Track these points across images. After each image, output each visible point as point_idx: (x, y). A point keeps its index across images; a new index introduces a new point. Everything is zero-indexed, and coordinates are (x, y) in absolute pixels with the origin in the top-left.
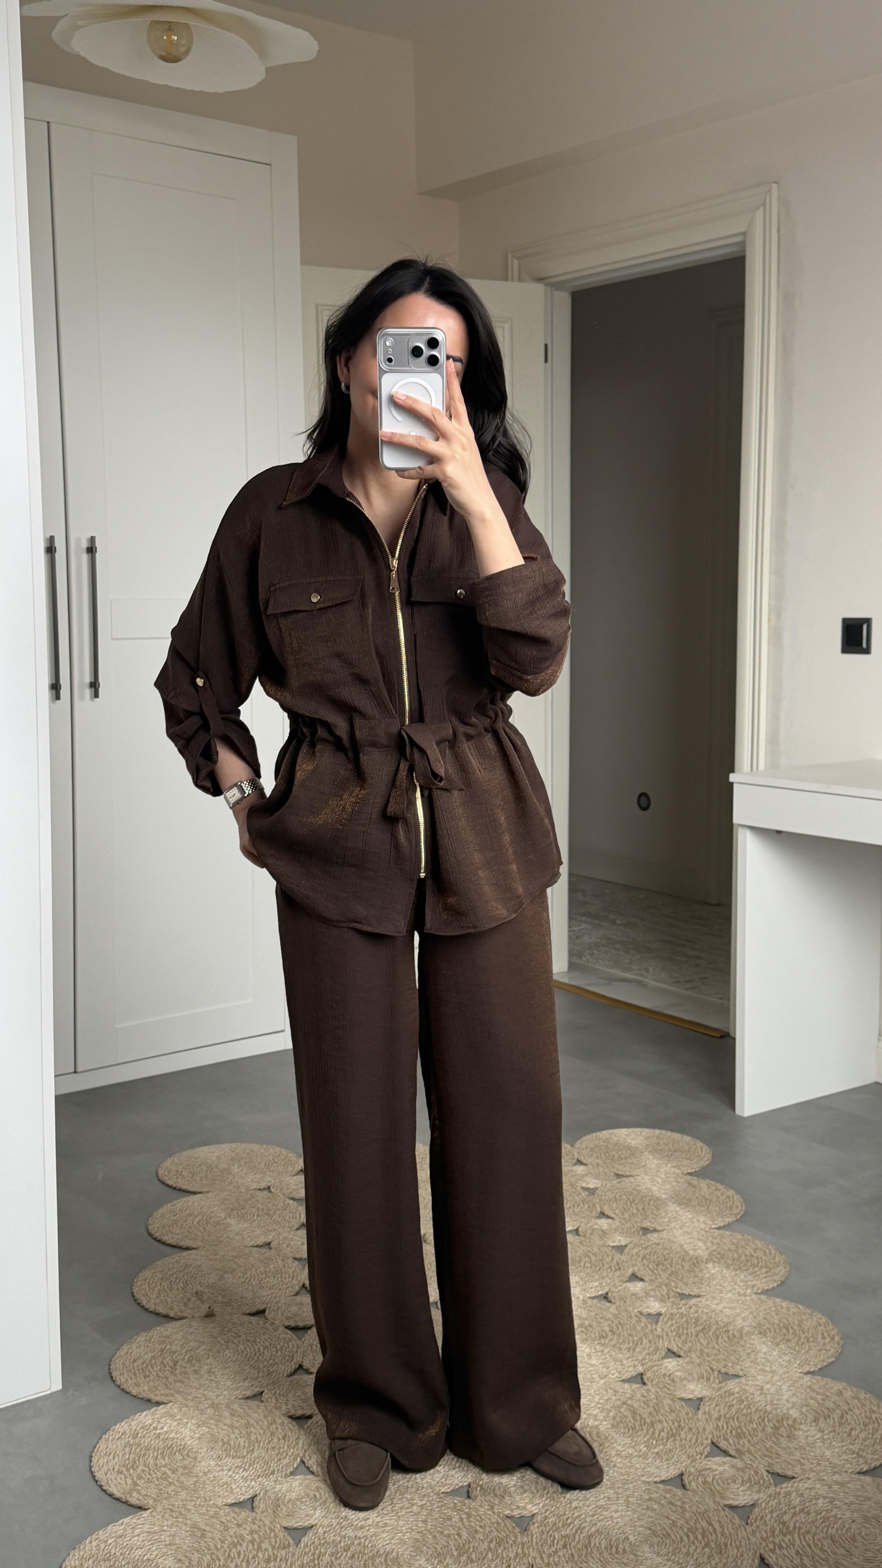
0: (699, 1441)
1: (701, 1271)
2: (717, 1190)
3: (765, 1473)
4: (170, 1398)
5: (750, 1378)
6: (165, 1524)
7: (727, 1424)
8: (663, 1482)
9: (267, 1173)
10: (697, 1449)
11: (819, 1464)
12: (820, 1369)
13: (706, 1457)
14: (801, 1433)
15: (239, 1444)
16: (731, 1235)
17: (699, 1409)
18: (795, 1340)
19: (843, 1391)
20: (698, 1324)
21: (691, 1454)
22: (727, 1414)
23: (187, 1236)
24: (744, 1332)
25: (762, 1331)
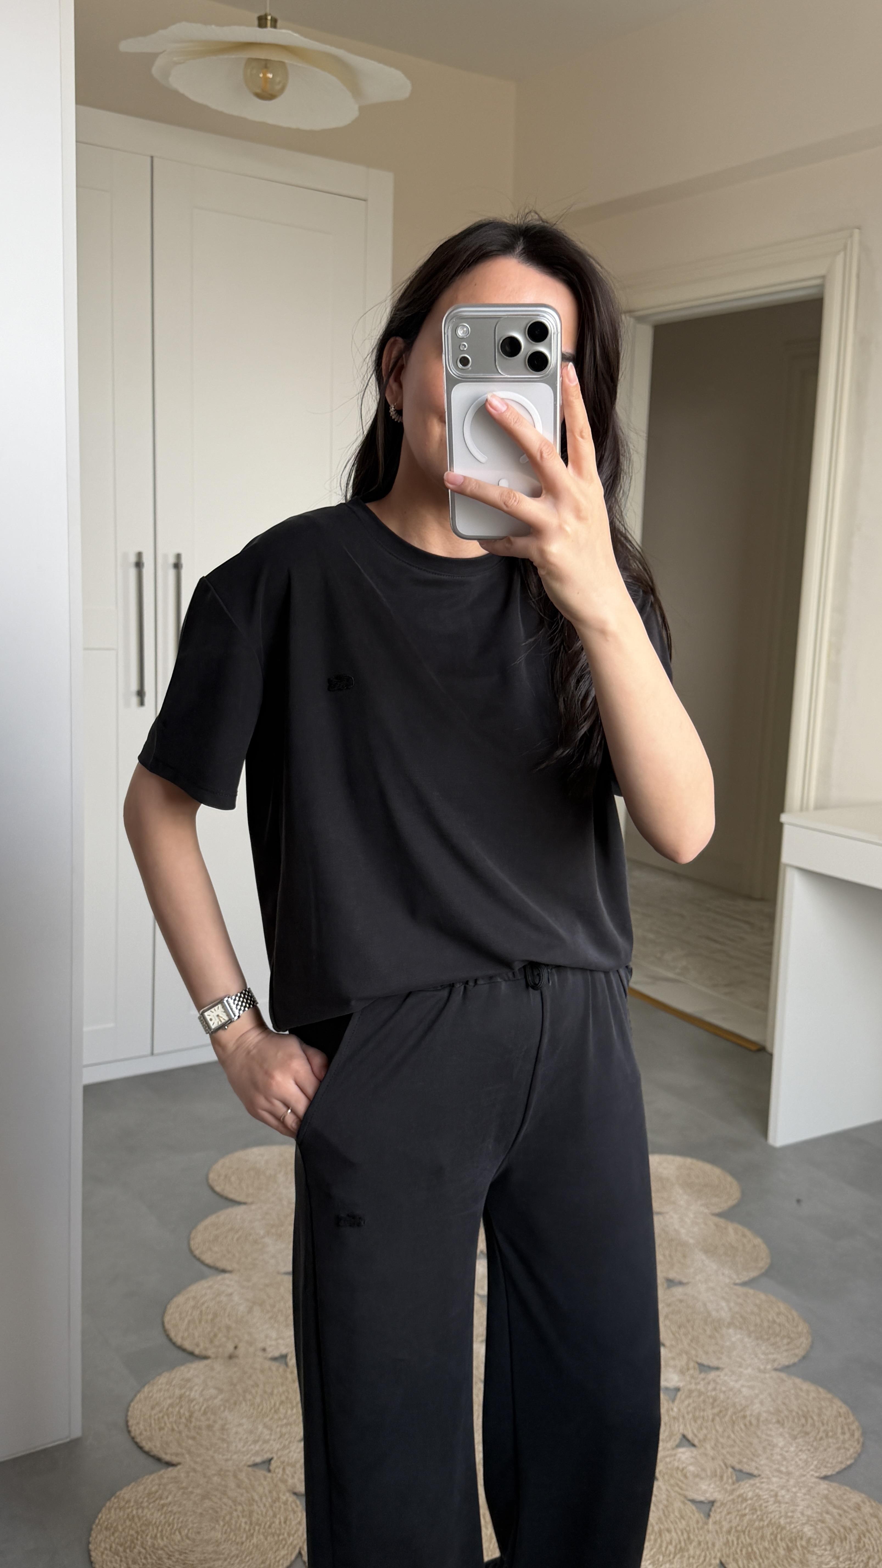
1: (722, 1337)
2: (743, 1235)
4: (180, 1460)
5: (765, 1480)
12: (838, 1473)
15: (240, 1525)
16: (754, 1294)
17: (709, 1516)
18: (813, 1434)
19: (862, 1505)
20: (716, 1404)
22: (738, 1525)
23: (225, 1256)
24: (762, 1419)
25: (780, 1419)
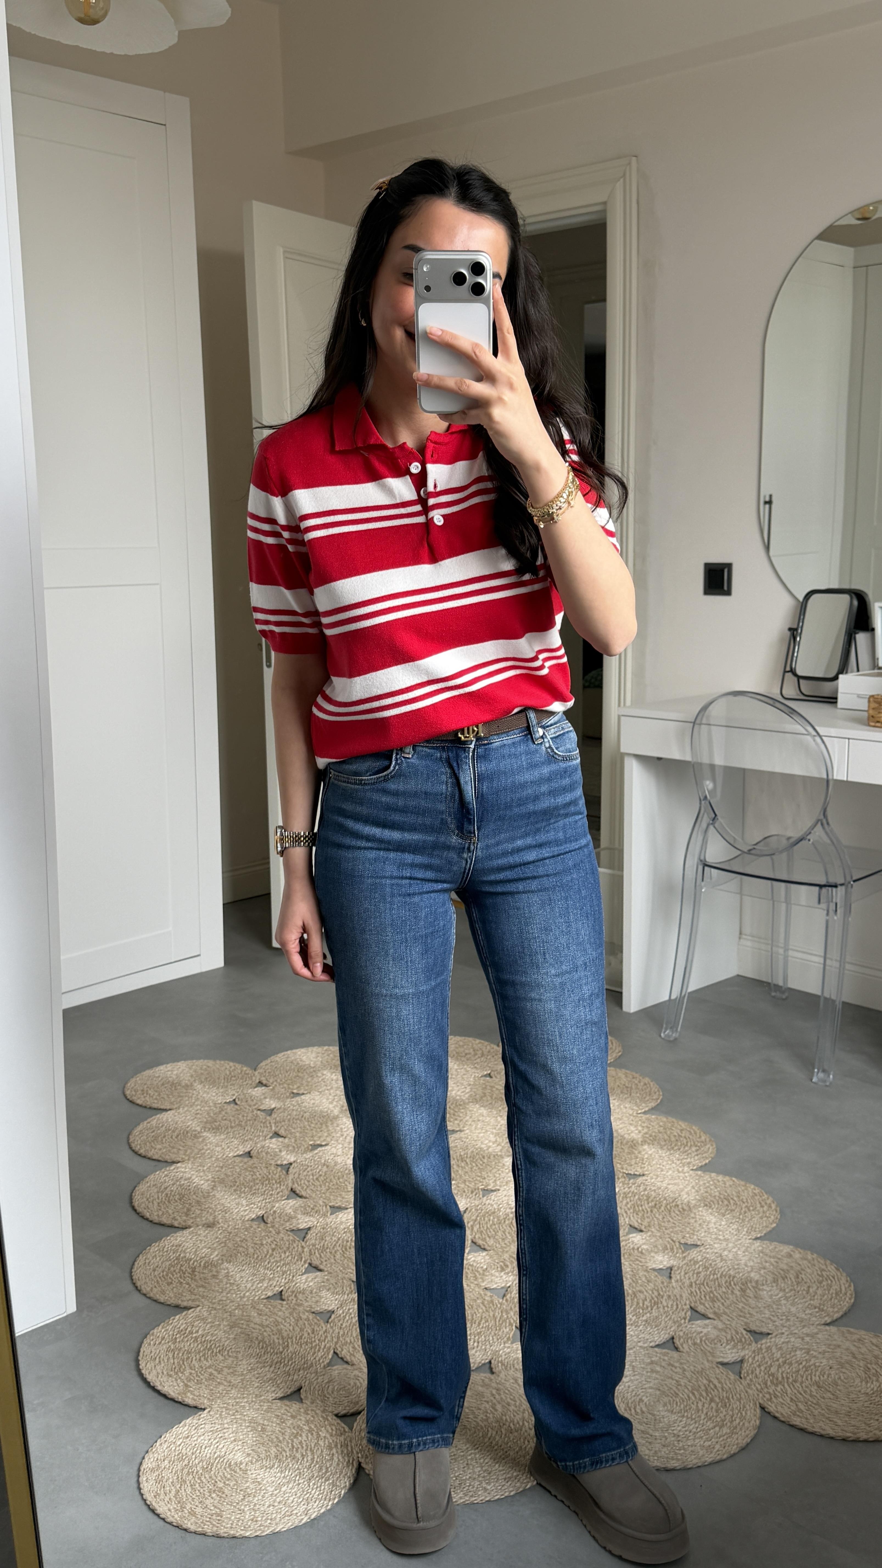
0: (680, 1306)
1: (639, 1152)
2: (633, 1078)
3: (744, 1332)
4: (197, 1303)
5: (708, 1247)
6: (225, 1422)
7: (699, 1289)
8: (658, 1346)
9: (229, 1087)
10: (680, 1315)
11: (788, 1320)
12: (765, 1234)
13: (689, 1321)
14: (765, 1292)
15: (274, 1341)
16: (657, 1119)
17: (670, 1277)
18: (737, 1210)
19: (792, 1253)
20: (650, 1200)
21: (676, 1319)
22: (697, 1280)
23: (170, 1151)
24: (692, 1206)
25: (707, 1203)
